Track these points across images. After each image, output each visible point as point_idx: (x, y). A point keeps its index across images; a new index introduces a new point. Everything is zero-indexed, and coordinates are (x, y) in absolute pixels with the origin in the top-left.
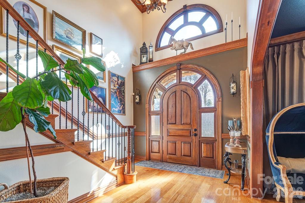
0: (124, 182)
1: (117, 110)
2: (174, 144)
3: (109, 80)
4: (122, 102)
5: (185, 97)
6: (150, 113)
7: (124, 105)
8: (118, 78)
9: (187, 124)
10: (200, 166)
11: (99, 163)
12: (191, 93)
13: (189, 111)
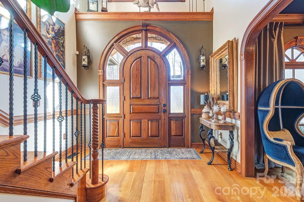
2: (139, 124)
5: (152, 66)
6: (106, 83)
9: (154, 98)
10: (169, 147)
12: (160, 61)
13: (157, 83)
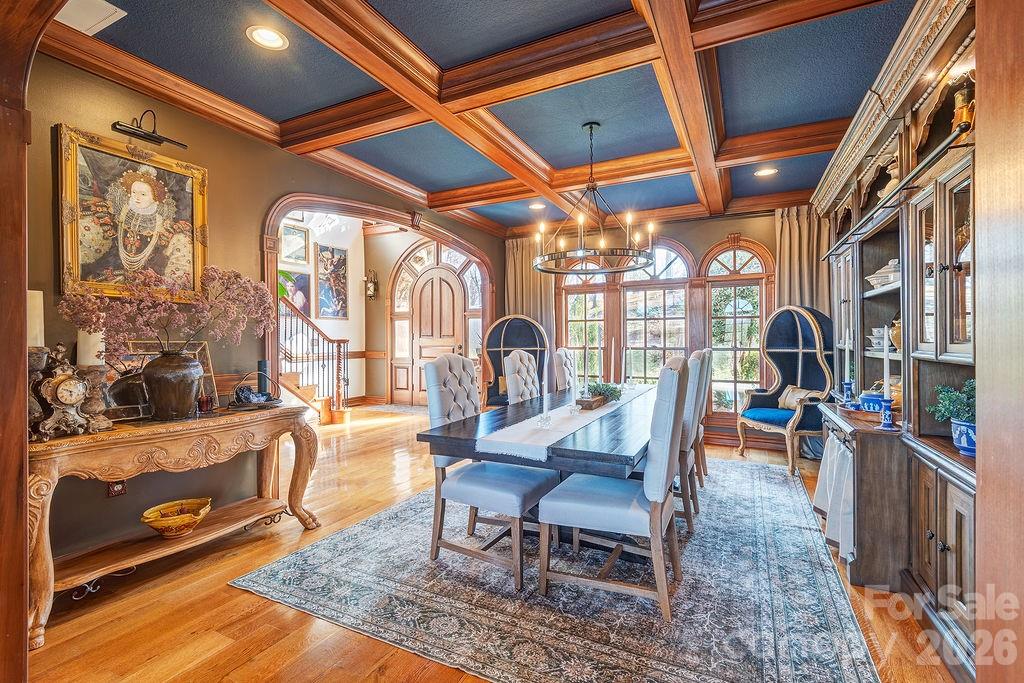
0: (332, 421)
1: (330, 310)
3: (316, 259)
4: (341, 295)
6: (393, 317)
7: (345, 302)
8: (332, 253)
9: (448, 337)
11: (294, 388)
